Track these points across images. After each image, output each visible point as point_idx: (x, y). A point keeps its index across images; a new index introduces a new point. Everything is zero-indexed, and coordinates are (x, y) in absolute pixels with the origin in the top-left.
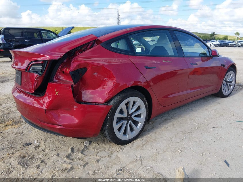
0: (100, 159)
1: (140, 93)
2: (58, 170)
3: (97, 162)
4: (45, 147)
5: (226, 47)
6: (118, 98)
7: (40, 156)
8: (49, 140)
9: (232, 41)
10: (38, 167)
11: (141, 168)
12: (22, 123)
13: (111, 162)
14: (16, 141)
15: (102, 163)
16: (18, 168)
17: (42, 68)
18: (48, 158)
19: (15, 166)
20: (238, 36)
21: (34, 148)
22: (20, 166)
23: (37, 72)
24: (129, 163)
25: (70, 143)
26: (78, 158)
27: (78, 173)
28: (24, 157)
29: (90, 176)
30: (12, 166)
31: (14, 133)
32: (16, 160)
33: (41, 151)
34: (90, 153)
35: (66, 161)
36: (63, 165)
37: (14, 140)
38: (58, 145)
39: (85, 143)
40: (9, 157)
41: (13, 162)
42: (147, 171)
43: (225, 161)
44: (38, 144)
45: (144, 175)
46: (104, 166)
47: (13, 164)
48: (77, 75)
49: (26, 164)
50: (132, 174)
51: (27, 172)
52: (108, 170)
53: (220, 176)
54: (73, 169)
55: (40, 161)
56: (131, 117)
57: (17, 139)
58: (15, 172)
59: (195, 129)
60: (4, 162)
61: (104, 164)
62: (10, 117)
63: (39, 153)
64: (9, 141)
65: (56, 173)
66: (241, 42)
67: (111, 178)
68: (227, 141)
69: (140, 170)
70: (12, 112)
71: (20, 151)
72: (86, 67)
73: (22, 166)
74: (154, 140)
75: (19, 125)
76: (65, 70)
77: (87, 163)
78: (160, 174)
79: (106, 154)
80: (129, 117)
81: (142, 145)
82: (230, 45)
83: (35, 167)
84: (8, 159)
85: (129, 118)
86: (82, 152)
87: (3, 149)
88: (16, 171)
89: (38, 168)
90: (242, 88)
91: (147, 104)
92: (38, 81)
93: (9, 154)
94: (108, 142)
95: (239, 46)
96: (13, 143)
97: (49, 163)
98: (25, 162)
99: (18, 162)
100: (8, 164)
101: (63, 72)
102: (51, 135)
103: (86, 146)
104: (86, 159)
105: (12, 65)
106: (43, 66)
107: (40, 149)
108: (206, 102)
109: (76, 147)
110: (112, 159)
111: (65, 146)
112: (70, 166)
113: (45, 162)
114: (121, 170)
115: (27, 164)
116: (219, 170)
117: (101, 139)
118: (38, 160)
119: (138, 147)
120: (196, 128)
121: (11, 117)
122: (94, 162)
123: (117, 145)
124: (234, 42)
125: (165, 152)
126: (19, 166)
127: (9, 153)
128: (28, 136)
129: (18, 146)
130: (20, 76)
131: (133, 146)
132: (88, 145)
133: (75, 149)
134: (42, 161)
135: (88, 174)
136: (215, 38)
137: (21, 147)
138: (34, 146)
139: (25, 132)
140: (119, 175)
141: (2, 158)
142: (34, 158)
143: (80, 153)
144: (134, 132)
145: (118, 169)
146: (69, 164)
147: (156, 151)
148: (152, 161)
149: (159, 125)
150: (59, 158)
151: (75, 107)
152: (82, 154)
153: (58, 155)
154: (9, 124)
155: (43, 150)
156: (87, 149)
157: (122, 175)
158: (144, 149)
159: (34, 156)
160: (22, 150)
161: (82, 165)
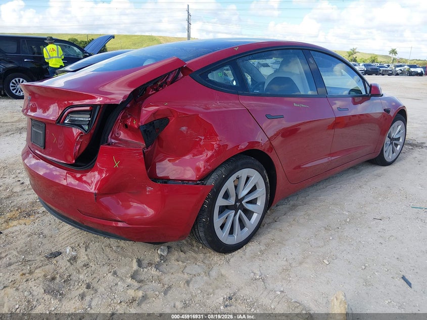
0: (191, 279)
1: (257, 163)
2: (121, 302)
3: (186, 284)
4: (89, 258)
5: (376, 75)
6: (222, 171)
7: (81, 277)
8: (95, 246)
9: (385, 65)
10: (82, 296)
11: (266, 293)
12: (37, 215)
13: (210, 284)
14: (32, 249)
15: (197, 286)
16: (45, 300)
17: (90, 119)
18: (96, 280)
19: (40, 296)
20: (394, 57)
21: (68, 261)
22: (49, 296)
23: (80, 126)
24: (242, 285)
25: (133, 250)
26: (151, 277)
27: (156, 306)
28: (53, 279)
29: (179, 310)
30: (33, 296)
31: (26, 235)
32: (40, 285)
33: (82, 268)
34: (171, 269)
35: (131, 285)
36: (128, 291)
37: (27, 247)
38: (112, 256)
39: (161, 251)
40: (25, 280)
41: (34, 288)
42: (277, 299)
43: (403, 278)
44: (74, 253)
45: (273, 307)
46: (199, 292)
47: (35, 293)
48: (151, 132)
49: (58, 291)
50: (251, 305)
51: (63, 306)
52: (208, 298)
53: (399, 303)
54: (146, 299)
55: (85, 286)
56: (241, 204)
57: (33, 245)
58: (40, 307)
59: (345, 221)
60: (17, 289)
61: (199, 288)
62: (12, 204)
63: (79, 271)
64: (18, 250)
65: (118, 307)
66: (401, 66)
67: (215, 312)
68: (402, 243)
69: (263, 298)
70: (16, 194)
71: (43, 268)
72: (166, 117)
73: (53, 296)
74: (279, 242)
75: (32, 218)
76: (129, 122)
77: (170, 287)
78: (299, 303)
79: (199, 270)
80: (238, 204)
81: (260, 252)
82: (382, 71)
83: (77, 298)
84: (25, 284)
85: (238, 206)
86: (157, 267)
87: (10, 265)
88: (42, 305)
89: (82, 298)
90: (412, 149)
91: (268, 180)
92: (82, 142)
93: (24, 274)
94: (201, 248)
95: (397, 74)
96: (26, 253)
97: (101, 289)
98: (57, 288)
99: (43, 288)
100: (26, 293)
101: (126, 126)
102: (96, 236)
103: (161, 255)
104: (166, 279)
105: (25, 111)
106: (92, 116)
107: (80, 263)
108: (357, 173)
109: (146, 258)
110: (212, 278)
111: (125, 257)
112: (140, 294)
113: (93, 288)
114: (230, 298)
115: (61, 292)
116: (396, 294)
117: (187, 242)
118: (80, 285)
119: (254, 257)
120: (348, 220)
121: (15, 203)
122: (182, 285)
123: (218, 254)
124: (389, 66)
125: (301, 263)
126: (47, 297)
127: (24, 272)
128: (52, 239)
129: (37, 258)
130: (41, 132)
131: (244, 255)
132: (165, 254)
133: (143, 262)
134: (88, 287)
135: (174, 307)
136: (357, 59)
137: (42, 259)
138: (68, 259)
139: (46, 232)
140: (228, 308)
141: (12, 281)
142: (71, 279)
143: (154, 269)
144: (246, 229)
145: (225, 296)
146: (137, 289)
147: (285, 263)
148: (281, 282)
149: (284, 217)
150: (119, 279)
151: (149, 189)
152: (158, 271)
153: (115, 273)
154: (14, 216)
155: (85, 265)
156: (164, 262)
157: (233, 307)
158: (265, 259)
159: (70, 276)
160: (47, 267)
161: (162, 292)
